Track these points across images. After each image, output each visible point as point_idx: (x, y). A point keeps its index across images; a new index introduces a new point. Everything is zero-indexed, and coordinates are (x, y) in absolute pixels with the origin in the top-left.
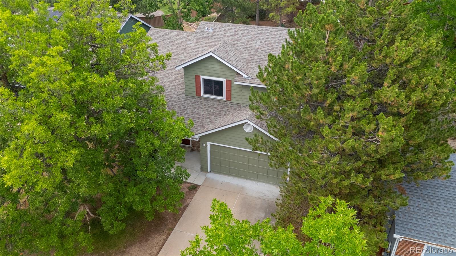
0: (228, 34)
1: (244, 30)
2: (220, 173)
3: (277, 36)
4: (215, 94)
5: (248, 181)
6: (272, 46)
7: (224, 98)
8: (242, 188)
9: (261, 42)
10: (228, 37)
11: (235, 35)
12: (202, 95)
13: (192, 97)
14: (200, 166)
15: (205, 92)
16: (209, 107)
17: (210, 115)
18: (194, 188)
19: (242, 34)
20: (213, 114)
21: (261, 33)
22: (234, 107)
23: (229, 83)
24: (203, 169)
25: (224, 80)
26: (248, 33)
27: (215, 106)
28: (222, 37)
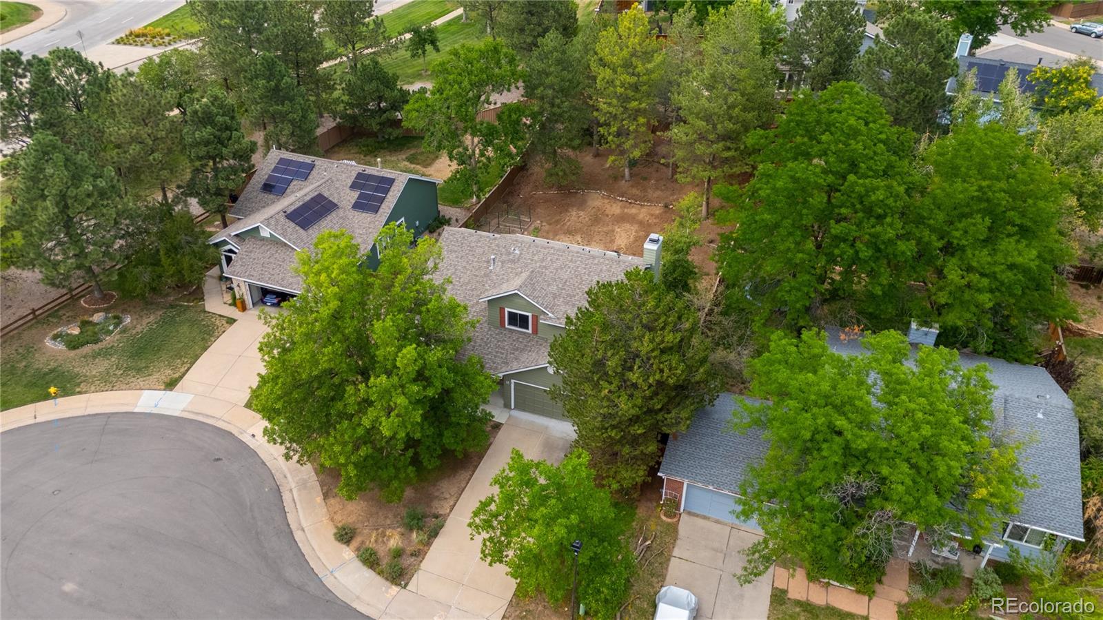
0: (536, 258)
1: (554, 254)
2: (524, 410)
3: (588, 266)
4: (520, 327)
5: (553, 420)
6: (581, 278)
7: (530, 331)
8: (547, 428)
9: (570, 272)
10: (536, 263)
11: (543, 260)
12: (507, 326)
13: (497, 328)
14: (503, 402)
15: (510, 324)
16: (514, 340)
17: (514, 350)
18: (497, 426)
19: (551, 260)
20: (517, 350)
21: (571, 261)
22: (541, 341)
23: (535, 318)
24: (507, 405)
25: (530, 315)
26: (557, 259)
27: (520, 340)
28: (529, 261)
